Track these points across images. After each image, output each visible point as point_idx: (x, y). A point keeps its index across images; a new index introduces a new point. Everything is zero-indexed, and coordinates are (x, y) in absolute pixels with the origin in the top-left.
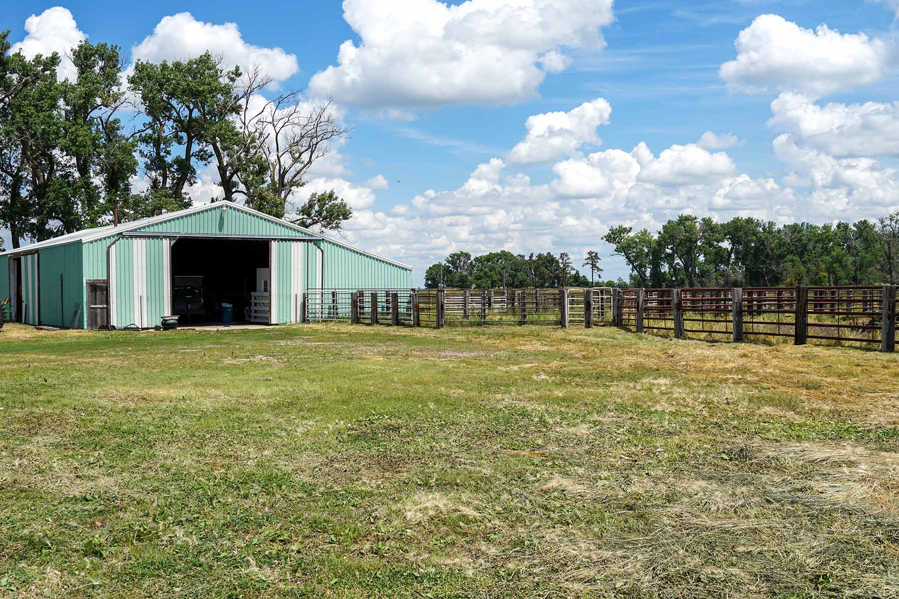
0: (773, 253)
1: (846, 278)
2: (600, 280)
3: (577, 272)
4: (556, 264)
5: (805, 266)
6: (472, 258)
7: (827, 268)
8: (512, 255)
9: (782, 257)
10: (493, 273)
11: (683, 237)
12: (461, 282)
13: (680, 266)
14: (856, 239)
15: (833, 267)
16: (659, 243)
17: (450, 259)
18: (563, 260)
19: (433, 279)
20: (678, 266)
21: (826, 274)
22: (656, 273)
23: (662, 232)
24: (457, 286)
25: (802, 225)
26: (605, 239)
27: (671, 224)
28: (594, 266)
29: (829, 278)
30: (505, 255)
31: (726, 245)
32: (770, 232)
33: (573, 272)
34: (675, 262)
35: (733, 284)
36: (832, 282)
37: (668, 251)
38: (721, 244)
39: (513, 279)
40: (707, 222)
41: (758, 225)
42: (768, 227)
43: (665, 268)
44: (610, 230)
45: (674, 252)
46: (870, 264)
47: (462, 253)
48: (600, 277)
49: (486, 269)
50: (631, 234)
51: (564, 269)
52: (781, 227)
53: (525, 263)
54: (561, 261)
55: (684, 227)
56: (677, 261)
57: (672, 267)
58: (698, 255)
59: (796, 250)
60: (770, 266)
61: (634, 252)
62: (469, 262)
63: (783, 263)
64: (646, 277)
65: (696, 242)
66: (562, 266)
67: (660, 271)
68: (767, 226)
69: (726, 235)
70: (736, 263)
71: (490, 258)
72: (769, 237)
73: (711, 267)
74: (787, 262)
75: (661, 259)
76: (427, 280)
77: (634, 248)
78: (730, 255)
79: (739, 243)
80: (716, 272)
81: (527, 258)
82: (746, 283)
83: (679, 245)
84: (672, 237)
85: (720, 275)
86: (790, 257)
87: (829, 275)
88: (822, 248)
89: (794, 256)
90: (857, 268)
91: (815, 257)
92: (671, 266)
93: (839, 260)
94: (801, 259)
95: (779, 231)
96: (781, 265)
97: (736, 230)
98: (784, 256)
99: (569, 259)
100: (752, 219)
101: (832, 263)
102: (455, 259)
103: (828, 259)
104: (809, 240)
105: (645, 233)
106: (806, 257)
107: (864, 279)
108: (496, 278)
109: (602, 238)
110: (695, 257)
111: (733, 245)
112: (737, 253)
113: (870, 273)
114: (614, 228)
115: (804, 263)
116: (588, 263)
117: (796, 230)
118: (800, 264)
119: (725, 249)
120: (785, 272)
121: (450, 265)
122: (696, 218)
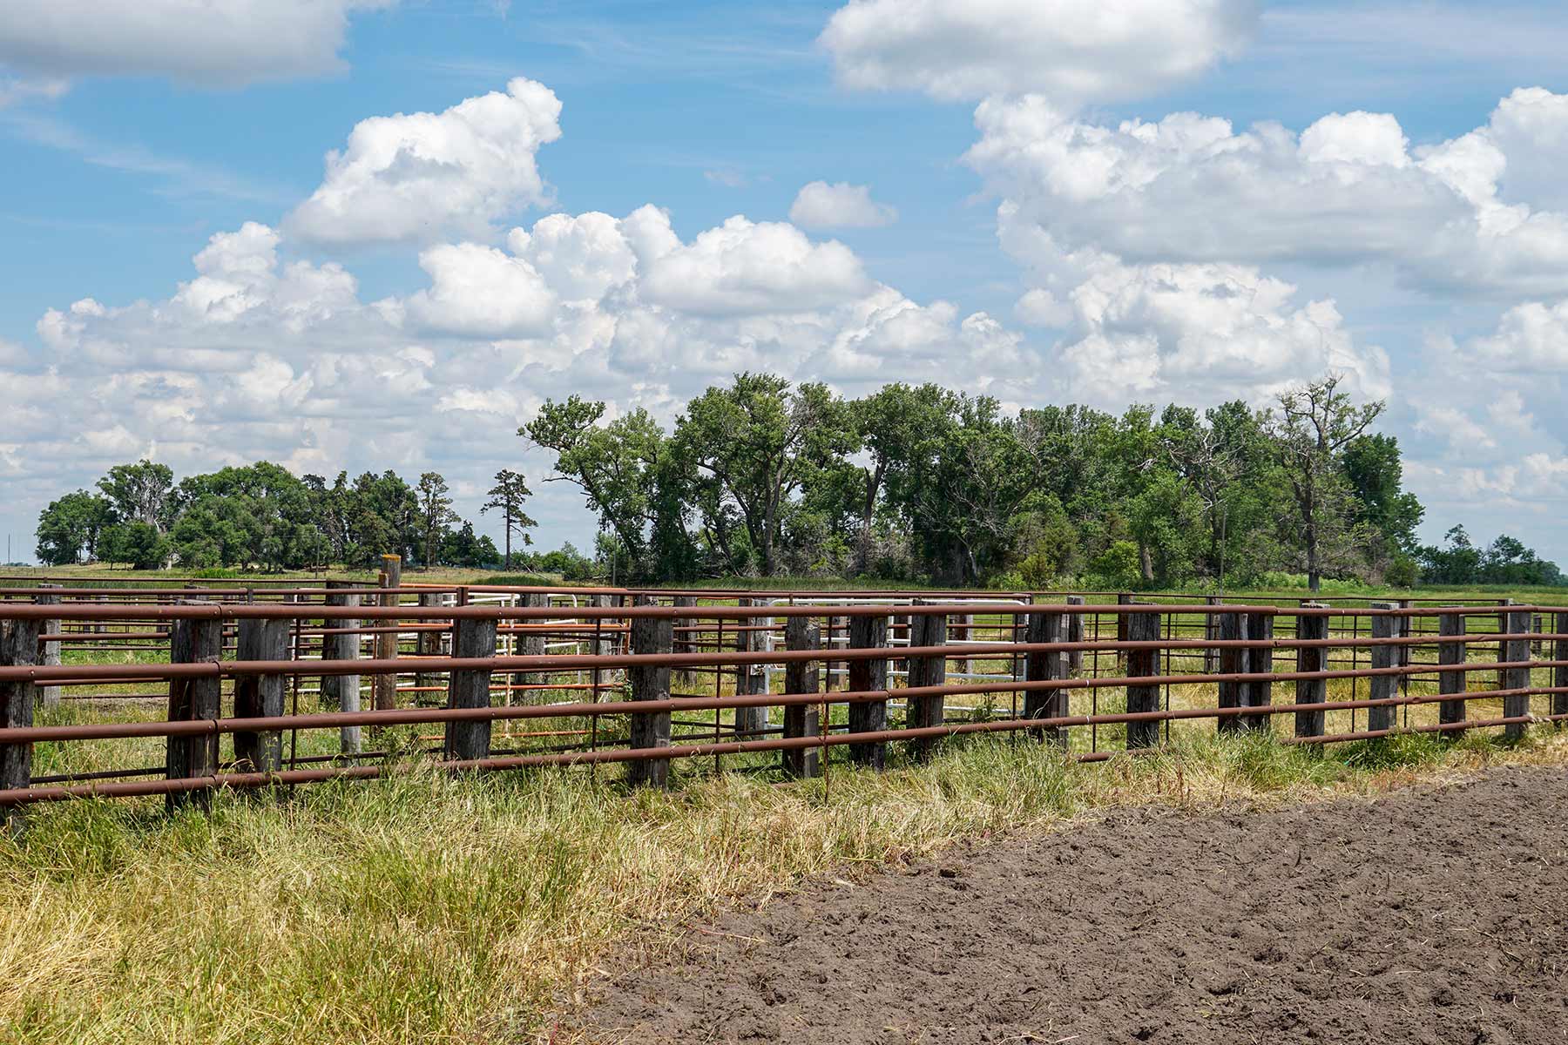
0: (989, 484)
1: (1189, 558)
2: (529, 551)
3: (468, 527)
4: (409, 504)
5: (1074, 523)
6: (176, 482)
7: (1133, 527)
8: (288, 477)
9: (1012, 496)
10: (227, 524)
11: (745, 436)
12: (138, 545)
13: (734, 513)
14: (1218, 449)
15: (1152, 528)
16: (677, 450)
17: (113, 481)
18: (428, 492)
19: (61, 537)
20: (729, 516)
21: (1133, 546)
22: (668, 533)
23: (688, 419)
24: (124, 559)
25: (1069, 411)
26: (528, 434)
27: (715, 399)
28: (512, 511)
29: (1141, 558)
30: (266, 475)
31: (863, 460)
32: (984, 427)
33: (456, 528)
34: (722, 504)
35: (878, 566)
36: (1149, 567)
37: (705, 473)
38: (849, 458)
39: (285, 544)
40: (814, 397)
41: (951, 405)
42: (980, 413)
43: (694, 522)
44: (544, 409)
45: (721, 475)
46: (1254, 520)
47: (147, 466)
48: (527, 541)
49: (210, 514)
50: (602, 423)
51: (430, 519)
52: (1014, 415)
53: (324, 498)
54: (421, 495)
55: (752, 408)
56: (728, 500)
57: (712, 515)
58: (786, 486)
59: (1052, 479)
60: (982, 519)
61: (607, 473)
62: (168, 490)
63: (1016, 513)
64: (641, 542)
65: (780, 448)
66: (423, 508)
67: (682, 526)
68: (974, 409)
69: (862, 433)
70: (889, 510)
71: (223, 484)
72: (981, 438)
73: (822, 520)
74: (1027, 509)
75: (684, 493)
76: (45, 538)
77: (609, 460)
78: (872, 488)
79: (898, 454)
80: (833, 533)
81: (329, 486)
82: (915, 566)
83: (735, 454)
84: (714, 433)
85: (846, 543)
86: (1036, 496)
87: (1142, 548)
88: (1125, 474)
89: (1047, 493)
90: (1217, 532)
91: (1104, 499)
92: (710, 512)
93: (1166, 507)
94: (1064, 506)
95: (1008, 427)
96: (1012, 520)
97: (891, 418)
98: (1021, 494)
99: (445, 489)
100: (934, 389)
101: (1149, 515)
102: (126, 482)
103: (1139, 503)
104: (1089, 453)
105: (638, 421)
106: (1078, 499)
107: (1238, 561)
108: (235, 537)
109: (521, 432)
110: (776, 492)
111: (883, 460)
112: (893, 483)
113: (1254, 546)
114: (556, 404)
115: (1073, 513)
116: (495, 504)
117: (1053, 424)
118: (1062, 518)
119: (860, 471)
120: (1023, 538)
121: (112, 499)
122: (783, 385)
